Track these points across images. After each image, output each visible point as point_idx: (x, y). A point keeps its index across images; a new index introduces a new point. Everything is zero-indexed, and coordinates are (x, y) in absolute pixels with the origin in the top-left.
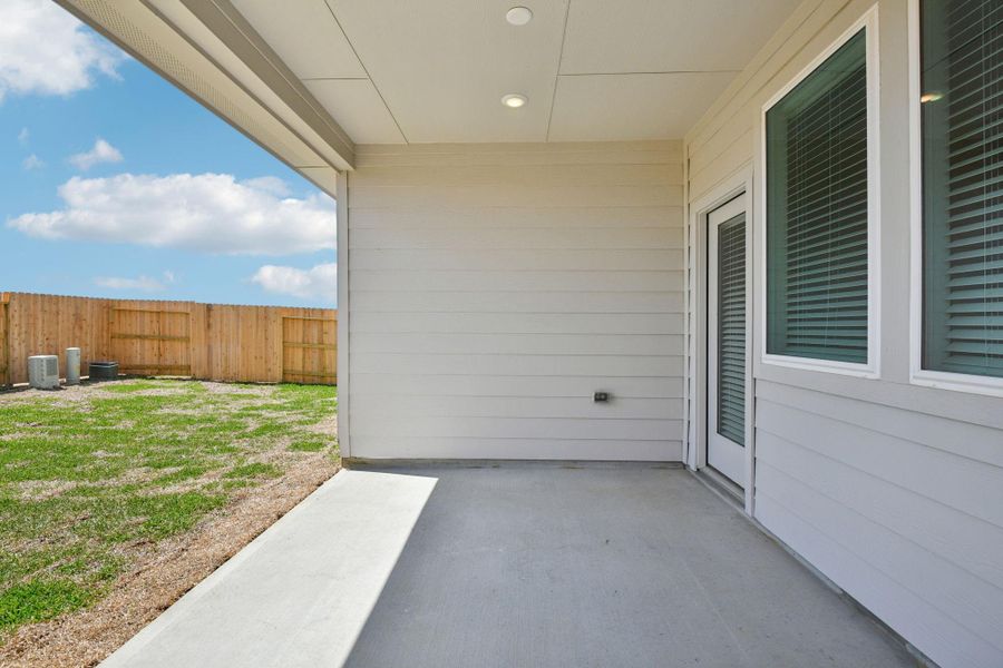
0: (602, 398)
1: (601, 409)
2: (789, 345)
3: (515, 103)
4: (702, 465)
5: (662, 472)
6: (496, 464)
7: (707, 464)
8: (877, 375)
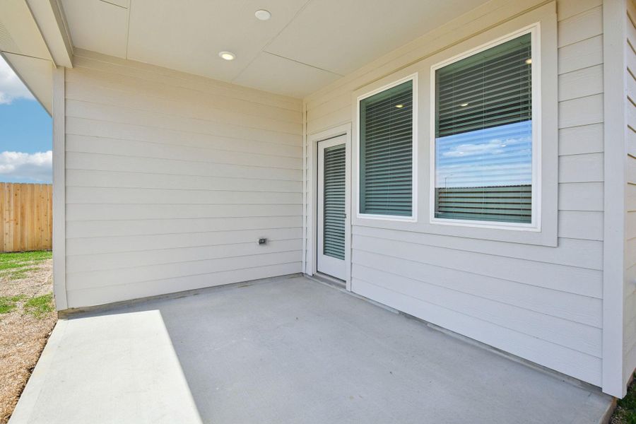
0: (263, 242)
1: (263, 248)
2: (366, 209)
3: (228, 57)
4: (315, 273)
5: (294, 279)
6: (196, 292)
7: (317, 271)
8: (416, 221)
